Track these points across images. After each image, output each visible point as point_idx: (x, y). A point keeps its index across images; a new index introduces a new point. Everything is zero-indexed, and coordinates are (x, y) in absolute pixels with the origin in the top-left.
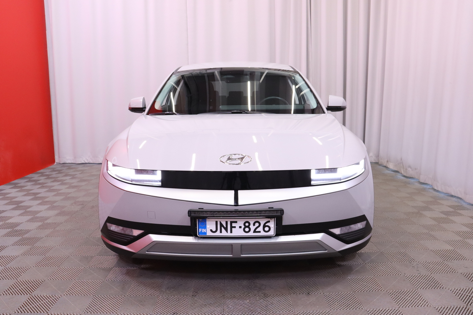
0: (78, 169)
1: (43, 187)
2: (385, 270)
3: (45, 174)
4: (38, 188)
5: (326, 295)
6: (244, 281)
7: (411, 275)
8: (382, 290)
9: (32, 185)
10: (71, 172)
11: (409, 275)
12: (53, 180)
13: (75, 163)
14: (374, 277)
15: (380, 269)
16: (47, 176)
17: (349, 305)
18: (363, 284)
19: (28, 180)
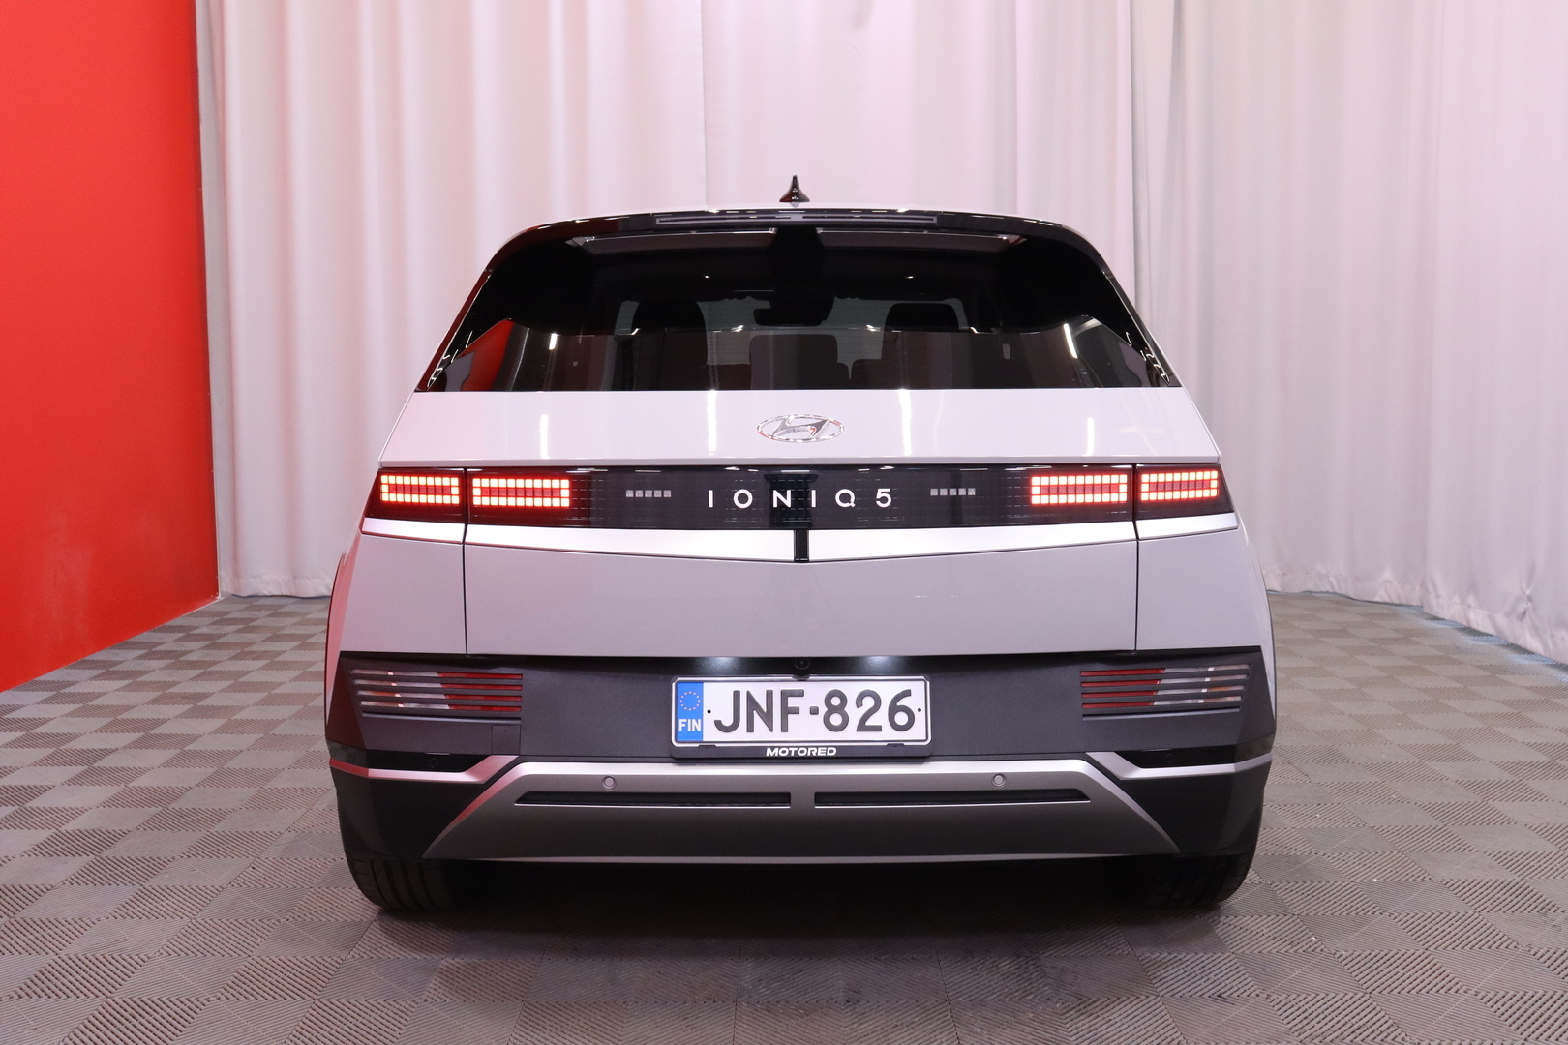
0: (310, 617)
1: (210, 674)
2: (1460, 934)
3: (195, 632)
4: (192, 679)
5: (1277, 1001)
6: (1001, 960)
7: (1551, 951)
8: (1461, 991)
9: (167, 667)
10: (288, 625)
11: (1545, 949)
12: (234, 652)
13: (294, 594)
14: (1427, 953)
15: (1441, 930)
16: (208, 640)
17: (1357, 1029)
18: (1394, 972)
19: (143, 652)
